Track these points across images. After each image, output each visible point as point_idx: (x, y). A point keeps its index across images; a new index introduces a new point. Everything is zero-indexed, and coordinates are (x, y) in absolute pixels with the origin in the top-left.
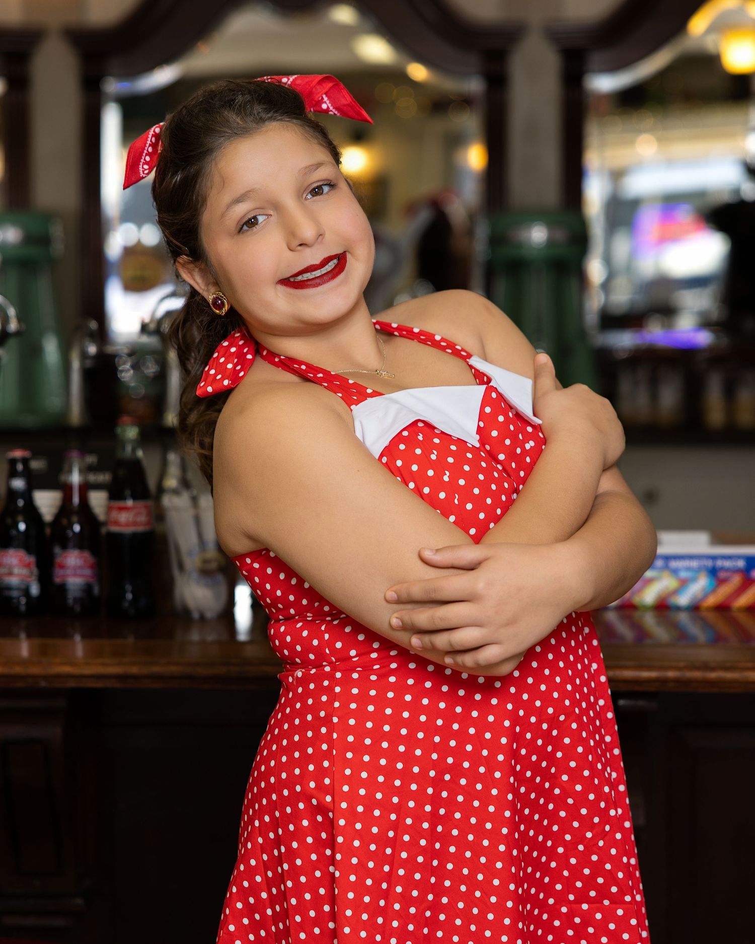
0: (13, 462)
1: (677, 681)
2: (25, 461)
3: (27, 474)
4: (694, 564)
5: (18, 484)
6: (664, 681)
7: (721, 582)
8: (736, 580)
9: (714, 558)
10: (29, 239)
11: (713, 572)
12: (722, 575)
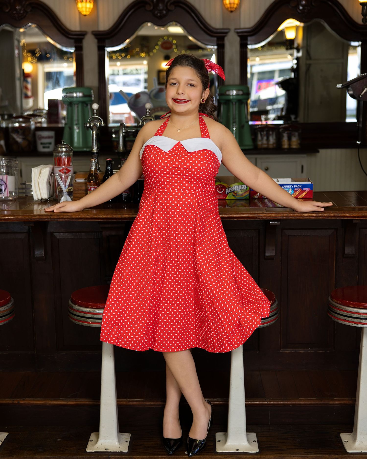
0: (107, 162)
1: (286, 217)
2: (110, 162)
3: (111, 165)
4: (288, 186)
5: (109, 168)
6: (283, 217)
7: (295, 191)
8: (299, 190)
9: (294, 185)
10: (84, 96)
11: (293, 189)
12: (295, 189)
